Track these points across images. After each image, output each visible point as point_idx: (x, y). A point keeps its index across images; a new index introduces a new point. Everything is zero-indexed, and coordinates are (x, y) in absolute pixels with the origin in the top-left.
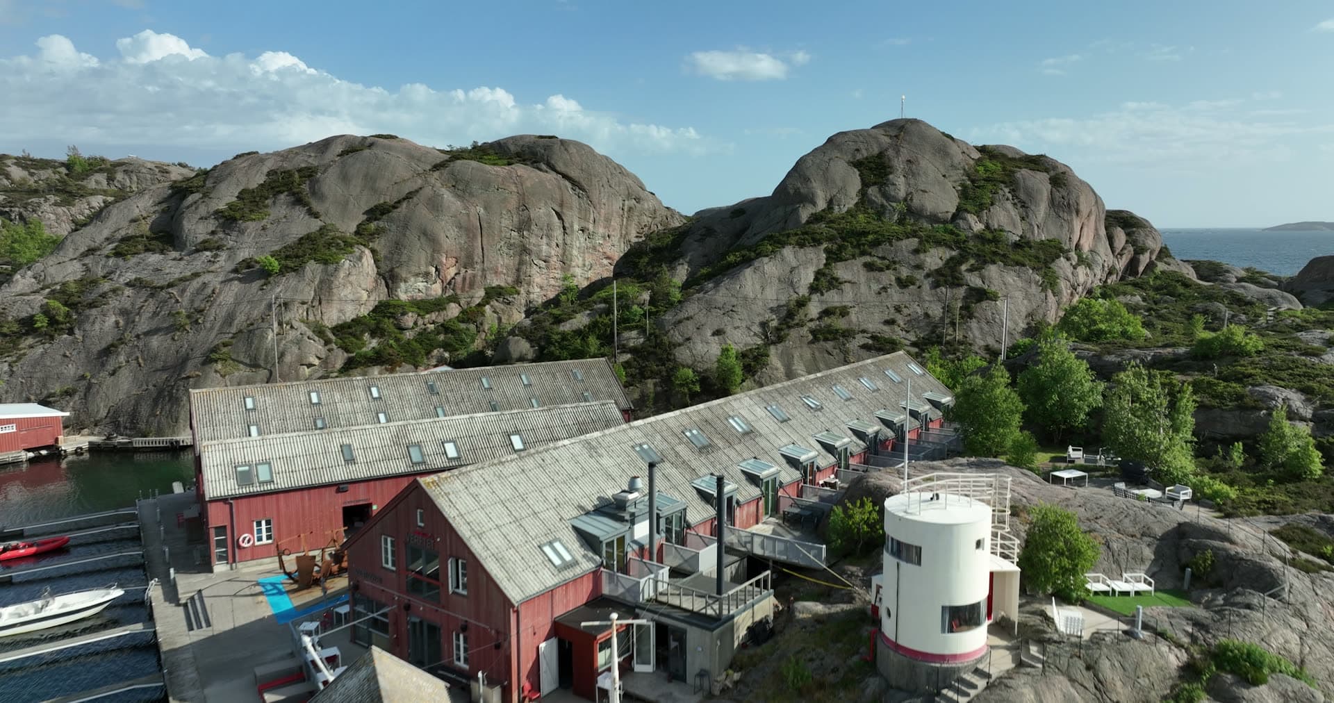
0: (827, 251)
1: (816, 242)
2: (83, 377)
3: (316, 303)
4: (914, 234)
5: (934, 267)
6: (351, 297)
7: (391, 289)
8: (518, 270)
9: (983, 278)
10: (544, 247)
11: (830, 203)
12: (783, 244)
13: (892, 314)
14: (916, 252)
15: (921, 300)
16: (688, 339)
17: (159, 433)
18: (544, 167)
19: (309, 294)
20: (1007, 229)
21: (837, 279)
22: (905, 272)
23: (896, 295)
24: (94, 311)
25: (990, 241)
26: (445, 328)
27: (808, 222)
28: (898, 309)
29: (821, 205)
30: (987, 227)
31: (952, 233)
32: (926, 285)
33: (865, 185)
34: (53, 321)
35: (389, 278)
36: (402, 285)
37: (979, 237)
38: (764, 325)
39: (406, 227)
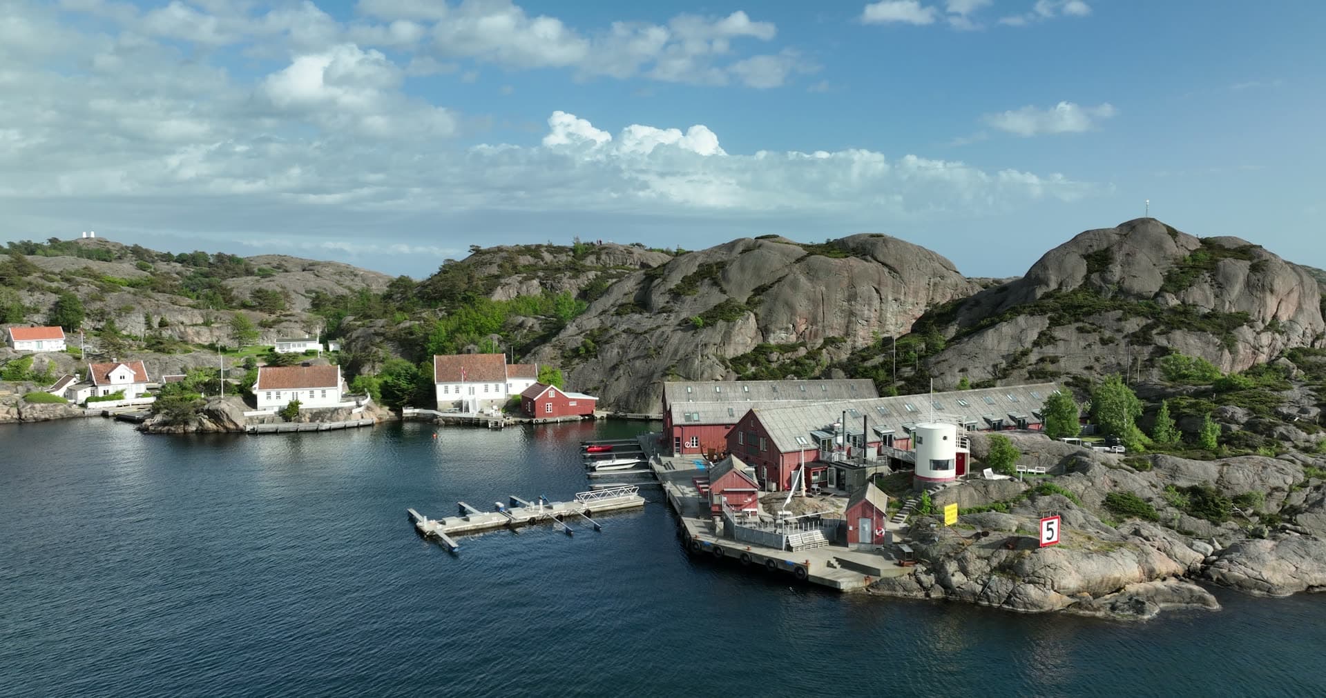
0: (1050, 318)
1: (1043, 312)
2: (602, 381)
3: (722, 345)
4: (1120, 307)
5: (1131, 331)
6: (741, 341)
7: (765, 338)
8: (847, 327)
9: (1169, 340)
10: (866, 312)
11: (1061, 285)
12: (1019, 314)
13: (1092, 362)
14: (1119, 320)
15: (1116, 353)
16: (942, 374)
17: (640, 411)
18: (869, 258)
19: (718, 339)
20: (1200, 303)
21: (1054, 338)
22: (1107, 334)
23: (1098, 349)
24: (607, 346)
25: (1181, 313)
26: (796, 362)
27: (1041, 298)
28: (1097, 360)
29: (1053, 286)
30: (1183, 302)
31: (1151, 307)
32: (1123, 343)
33: (1090, 271)
34: (588, 351)
35: (764, 330)
36: (772, 335)
37: (1173, 310)
38: (995, 366)
39: (776, 299)
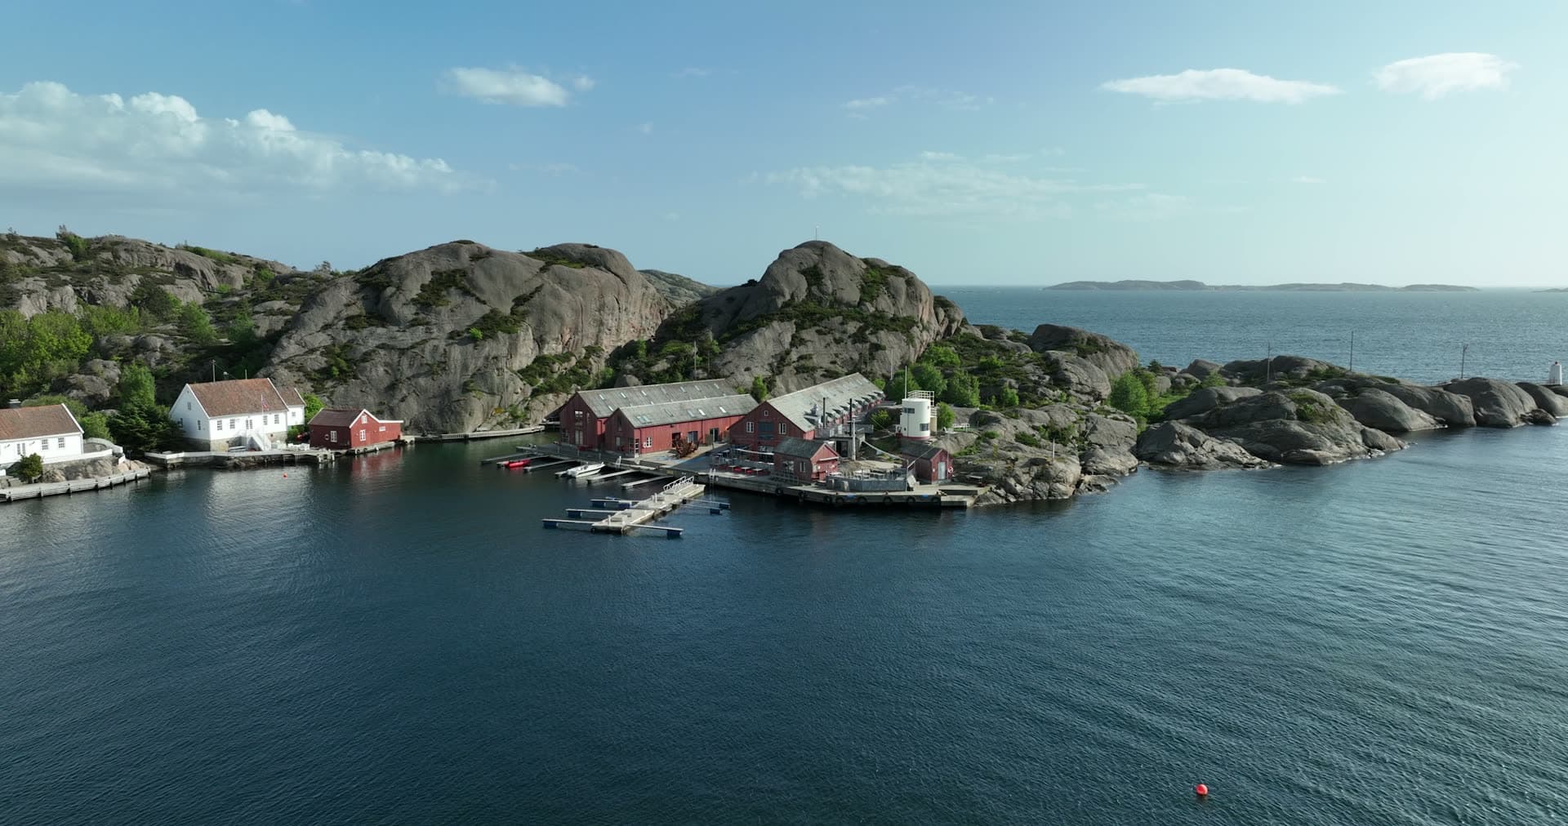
0: (795, 323)
1: (790, 319)
2: (381, 404)
3: (509, 357)
4: (840, 314)
5: (852, 332)
6: (525, 353)
7: (540, 349)
8: (597, 336)
9: (877, 337)
11: (792, 296)
12: (772, 320)
13: (834, 359)
14: (842, 324)
15: (847, 351)
16: (733, 373)
17: (454, 431)
18: (602, 268)
19: (504, 351)
20: (886, 310)
21: (803, 339)
22: (838, 335)
23: (835, 348)
24: (368, 364)
25: (879, 318)
26: (573, 371)
27: (782, 307)
28: (836, 356)
29: (788, 297)
30: (876, 309)
31: (859, 313)
32: (849, 343)
33: (810, 285)
34: (341, 371)
35: (540, 341)
36: (546, 346)
37: (873, 315)
38: (770, 365)
39: (543, 310)
